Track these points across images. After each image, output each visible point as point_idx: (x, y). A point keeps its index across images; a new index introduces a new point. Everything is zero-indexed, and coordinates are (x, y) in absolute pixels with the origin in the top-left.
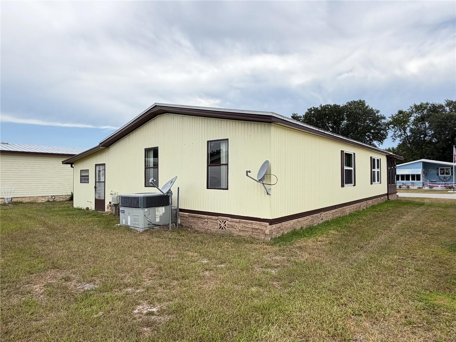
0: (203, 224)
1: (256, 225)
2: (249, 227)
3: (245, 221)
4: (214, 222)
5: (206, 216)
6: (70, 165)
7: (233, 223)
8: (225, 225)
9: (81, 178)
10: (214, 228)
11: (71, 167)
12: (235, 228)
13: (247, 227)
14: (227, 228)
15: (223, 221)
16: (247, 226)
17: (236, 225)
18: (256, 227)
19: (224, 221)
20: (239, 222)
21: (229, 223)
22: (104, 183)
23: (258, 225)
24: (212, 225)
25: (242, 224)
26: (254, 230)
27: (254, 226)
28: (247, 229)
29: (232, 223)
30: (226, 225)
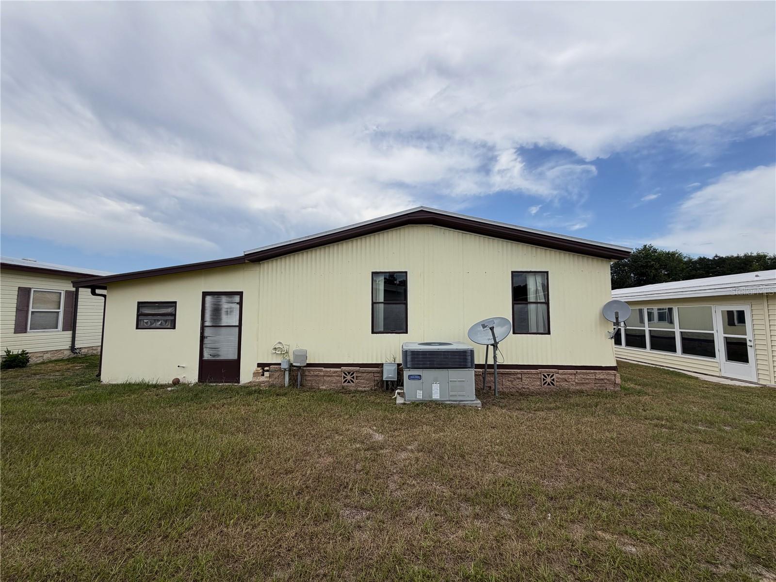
0: (512, 381)
1: (601, 375)
2: (592, 378)
3: (585, 371)
4: (534, 377)
5: (519, 371)
6: (89, 290)
7: (566, 376)
8: (553, 380)
9: (140, 318)
10: (532, 386)
11: (93, 295)
12: (570, 382)
13: (588, 379)
14: (557, 383)
15: (548, 375)
16: (588, 377)
17: (571, 377)
18: (602, 377)
19: (552, 374)
20: (575, 374)
21: (560, 376)
22: (237, 329)
23: (603, 375)
24: (531, 383)
25: (581, 375)
26: (598, 381)
27: (598, 377)
28: (587, 381)
29: (564, 375)
30: (555, 379)
